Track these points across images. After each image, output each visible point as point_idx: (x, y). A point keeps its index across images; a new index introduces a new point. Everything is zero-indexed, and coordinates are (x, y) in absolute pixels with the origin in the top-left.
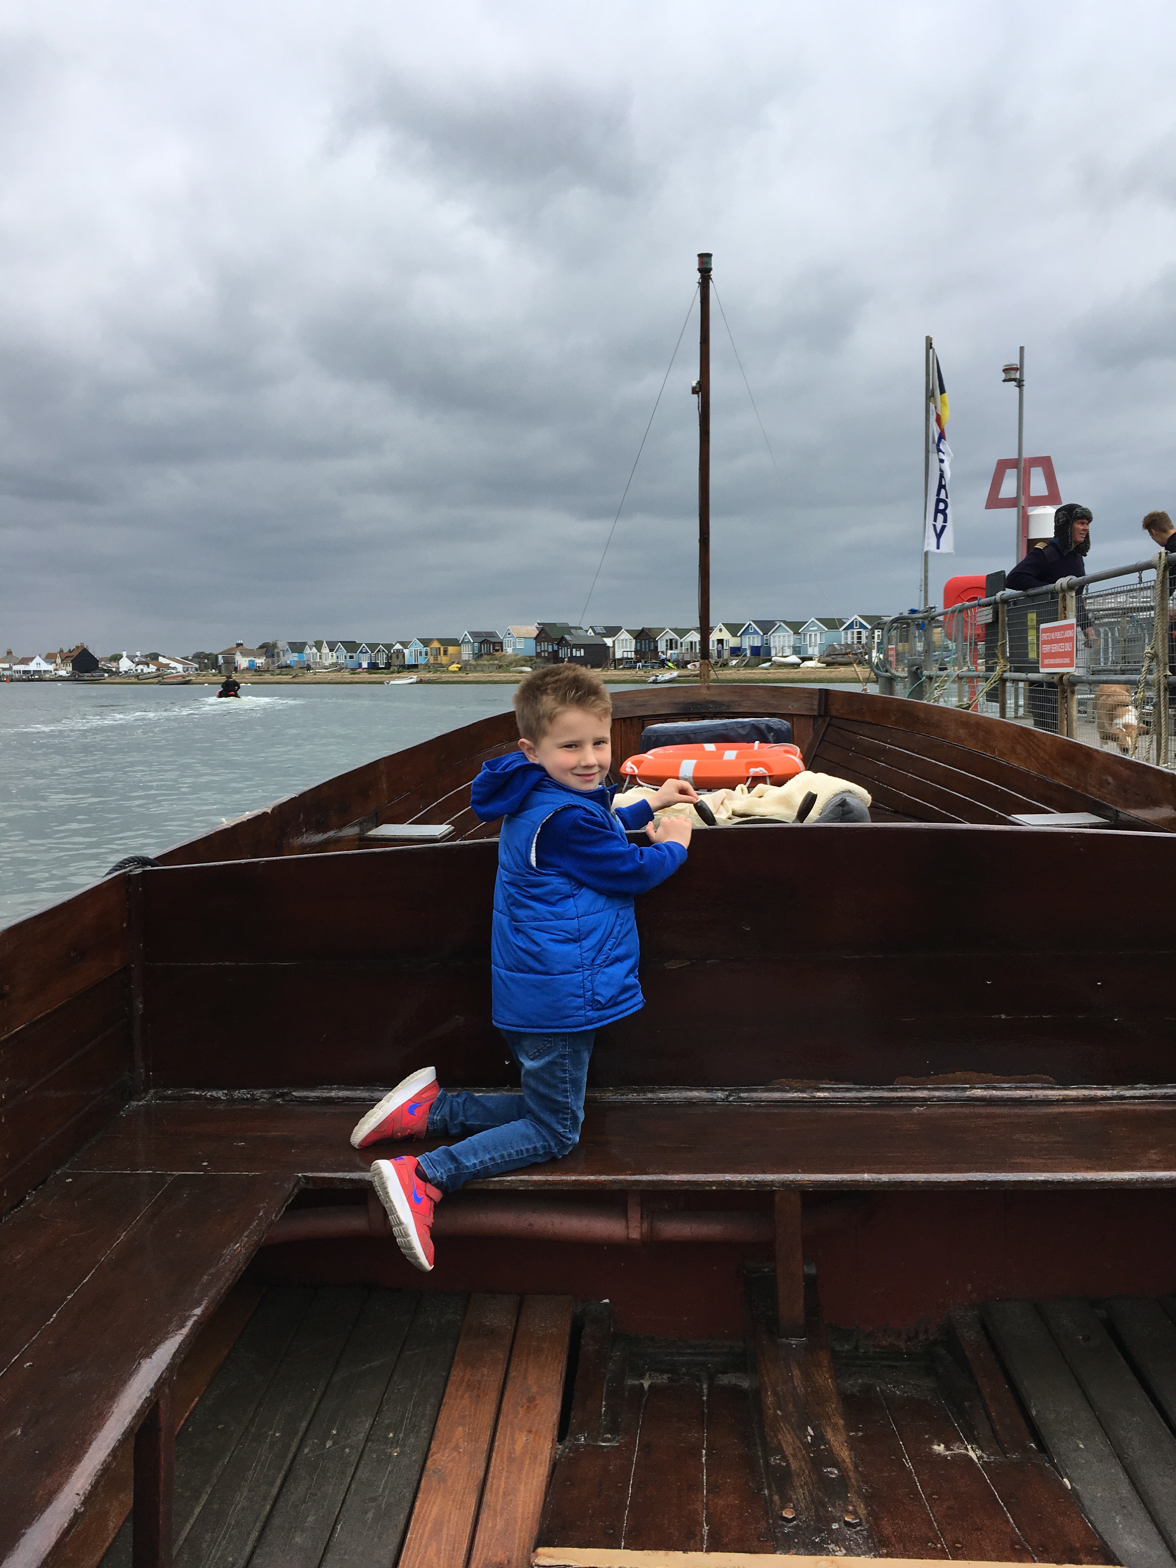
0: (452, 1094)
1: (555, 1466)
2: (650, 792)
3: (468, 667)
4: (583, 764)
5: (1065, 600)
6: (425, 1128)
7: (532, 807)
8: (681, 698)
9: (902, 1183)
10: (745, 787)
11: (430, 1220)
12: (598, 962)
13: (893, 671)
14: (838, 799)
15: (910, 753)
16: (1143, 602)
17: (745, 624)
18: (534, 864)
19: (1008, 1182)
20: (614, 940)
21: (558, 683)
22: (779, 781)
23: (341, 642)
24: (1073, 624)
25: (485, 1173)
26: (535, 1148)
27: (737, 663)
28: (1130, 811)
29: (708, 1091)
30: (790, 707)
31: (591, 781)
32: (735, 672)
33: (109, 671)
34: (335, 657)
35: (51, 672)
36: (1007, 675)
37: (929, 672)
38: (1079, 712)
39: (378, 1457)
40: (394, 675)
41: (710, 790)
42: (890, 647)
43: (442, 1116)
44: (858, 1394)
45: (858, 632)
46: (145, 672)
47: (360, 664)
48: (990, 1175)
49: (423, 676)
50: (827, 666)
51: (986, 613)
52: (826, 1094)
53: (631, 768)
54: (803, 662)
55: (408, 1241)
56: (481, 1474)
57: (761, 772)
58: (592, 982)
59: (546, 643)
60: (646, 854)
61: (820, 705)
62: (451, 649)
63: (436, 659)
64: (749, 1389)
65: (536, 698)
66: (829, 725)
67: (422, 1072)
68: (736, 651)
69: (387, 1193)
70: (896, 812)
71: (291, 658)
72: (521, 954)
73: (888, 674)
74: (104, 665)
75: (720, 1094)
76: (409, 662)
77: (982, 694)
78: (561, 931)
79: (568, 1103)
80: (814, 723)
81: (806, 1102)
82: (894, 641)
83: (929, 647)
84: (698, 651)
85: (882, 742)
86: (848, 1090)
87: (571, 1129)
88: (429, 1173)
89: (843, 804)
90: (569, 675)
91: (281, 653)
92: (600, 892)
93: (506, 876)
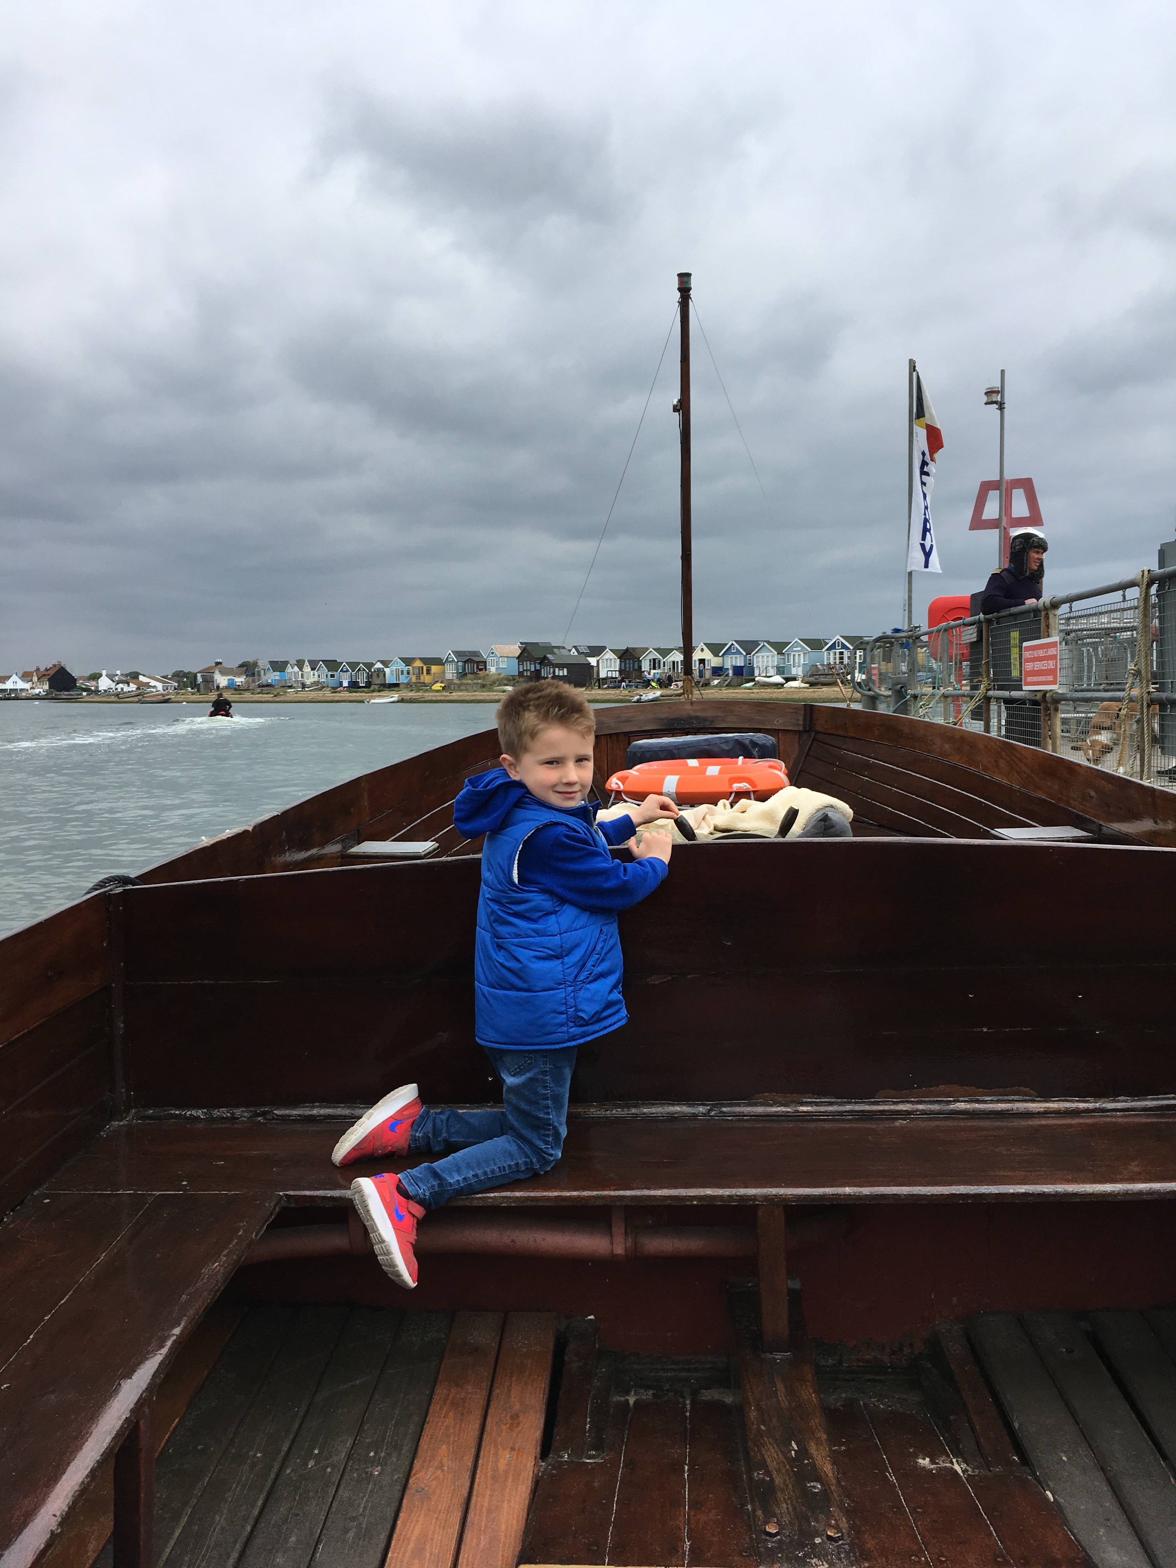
0: (435, 1110)
1: (537, 1483)
2: (633, 807)
3: (452, 686)
4: (565, 781)
5: (1048, 618)
6: (406, 1146)
7: (514, 824)
8: (665, 713)
9: (883, 1196)
10: (727, 803)
11: (413, 1237)
12: (581, 978)
13: (877, 690)
14: (820, 814)
15: (895, 767)
16: (1127, 623)
17: (727, 644)
18: (516, 880)
19: (990, 1195)
20: (597, 956)
21: (540, 700)
22: (763, 796)
23: (322, 661)
24: (1057, 642)
25: (469, 1190)
26: (517, 1164)
27: (719, 682)
28: (1113, 825)
29: (690, 1106)
30: (776, 722)
31: (572, 798)
32: (717, 692)
33: (87, 690)
34: (316, 675)
35: (27, 690)
36: (991, 693)
37: (914, 691)
38: (1062, 731)
39: (359, 1476)
40: (375, 694)
41: (692, 806)
42: (873, 666)
43: (424, 1133)
44: (842, 1408)
45: (840, 652)
46: (125, 690)
47: (341, 683)
48: (972, 1188)
49: (404, 694)
50: (810, 686)
51: (971, 632)
52: (809, 1109)
53: (617, 784)
54: (787, 682)
55: (390, 1258)
56: (465, 1492)
57: (745, 788)
58: (575, 998)
59: (528, 662)
60: (629, 870)
61: (805, 720)
62: (434, 669)
63: (418, 677)
64: (733, 1404)
65: (518, 713)
66: (814, 740)
67: (404, 1089)
68: (718, 671)
69: (368, 1211)
70: (880, 826)
71: (272, 677)
72: (504, 971)
73: (871, 693)
74: (82, 684)
75: (701, 1109)
76: (389, 681)
77: (967, 712)
78: (544, 947)
79: (550, 1119)
80: (799, 737)
81: (791, 1116)
82: (877, 660)
83: (913, 668)
84: (680, 671)
85: (866, 756)
86: (831, 1104)
87: (553, 1145)
88: (411, 1190)
89: (825, 819)
90: (551, 692)
91: (262, 672)
92: (583, 908)
93: (489, 893)
